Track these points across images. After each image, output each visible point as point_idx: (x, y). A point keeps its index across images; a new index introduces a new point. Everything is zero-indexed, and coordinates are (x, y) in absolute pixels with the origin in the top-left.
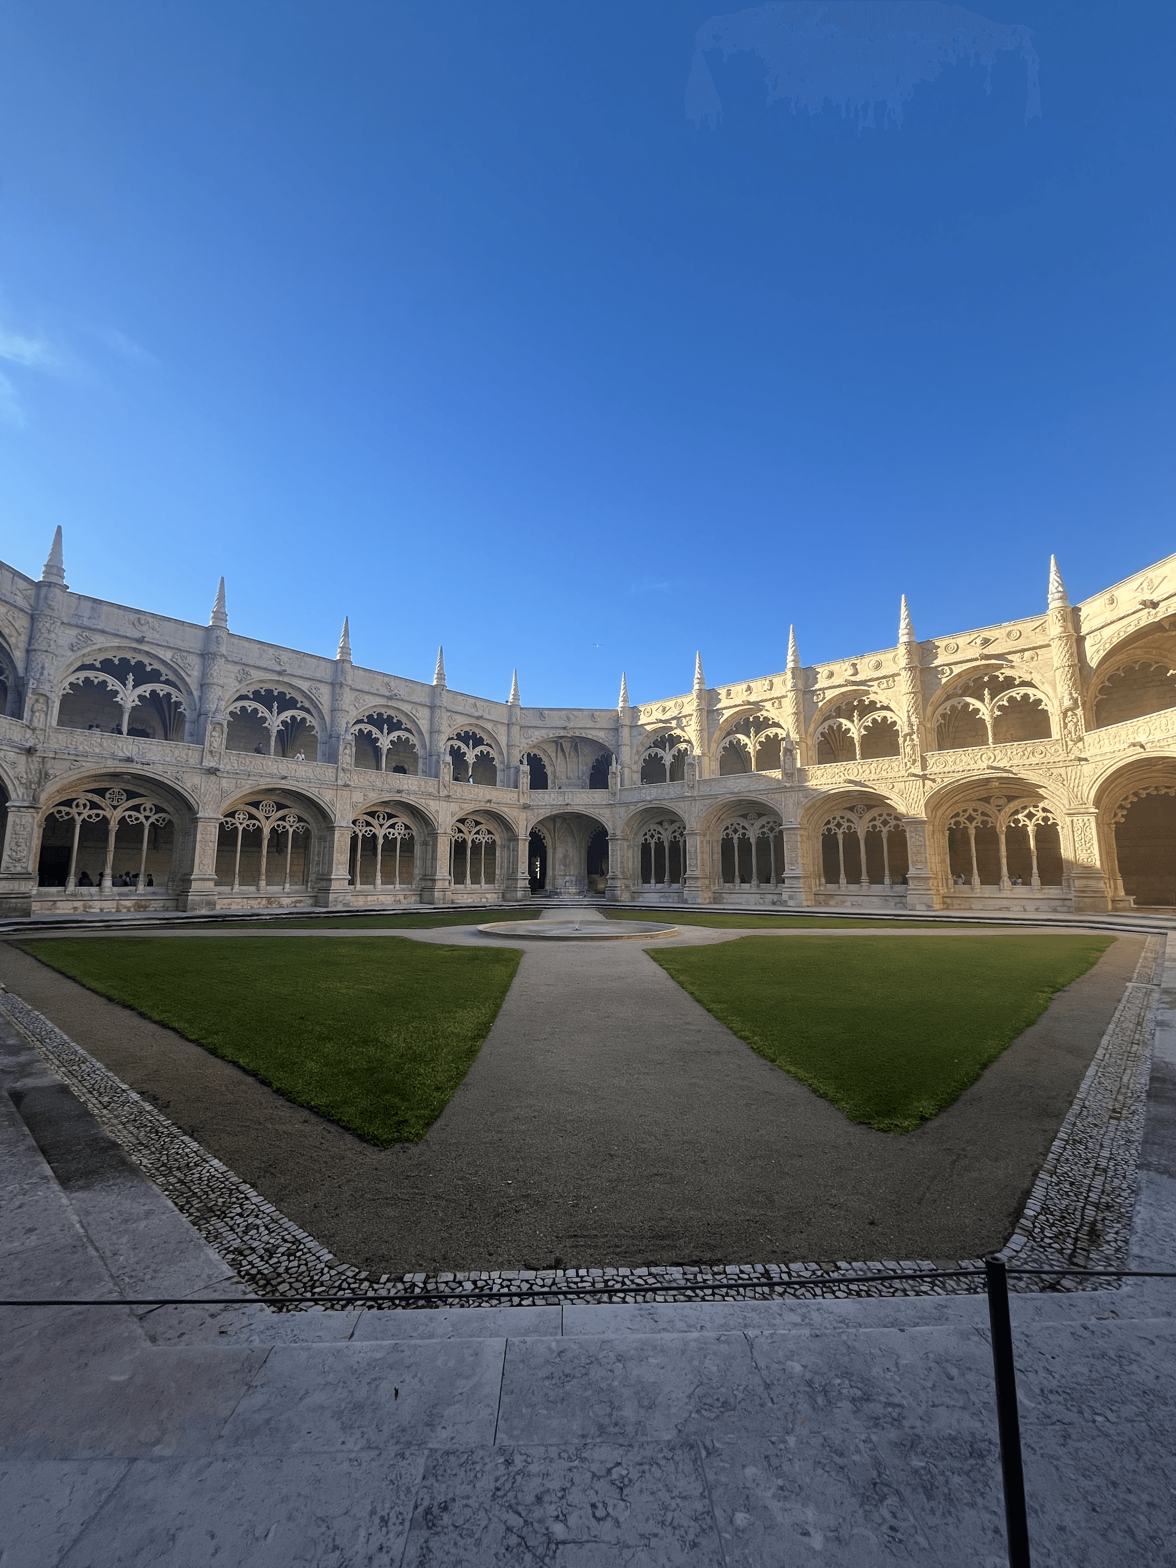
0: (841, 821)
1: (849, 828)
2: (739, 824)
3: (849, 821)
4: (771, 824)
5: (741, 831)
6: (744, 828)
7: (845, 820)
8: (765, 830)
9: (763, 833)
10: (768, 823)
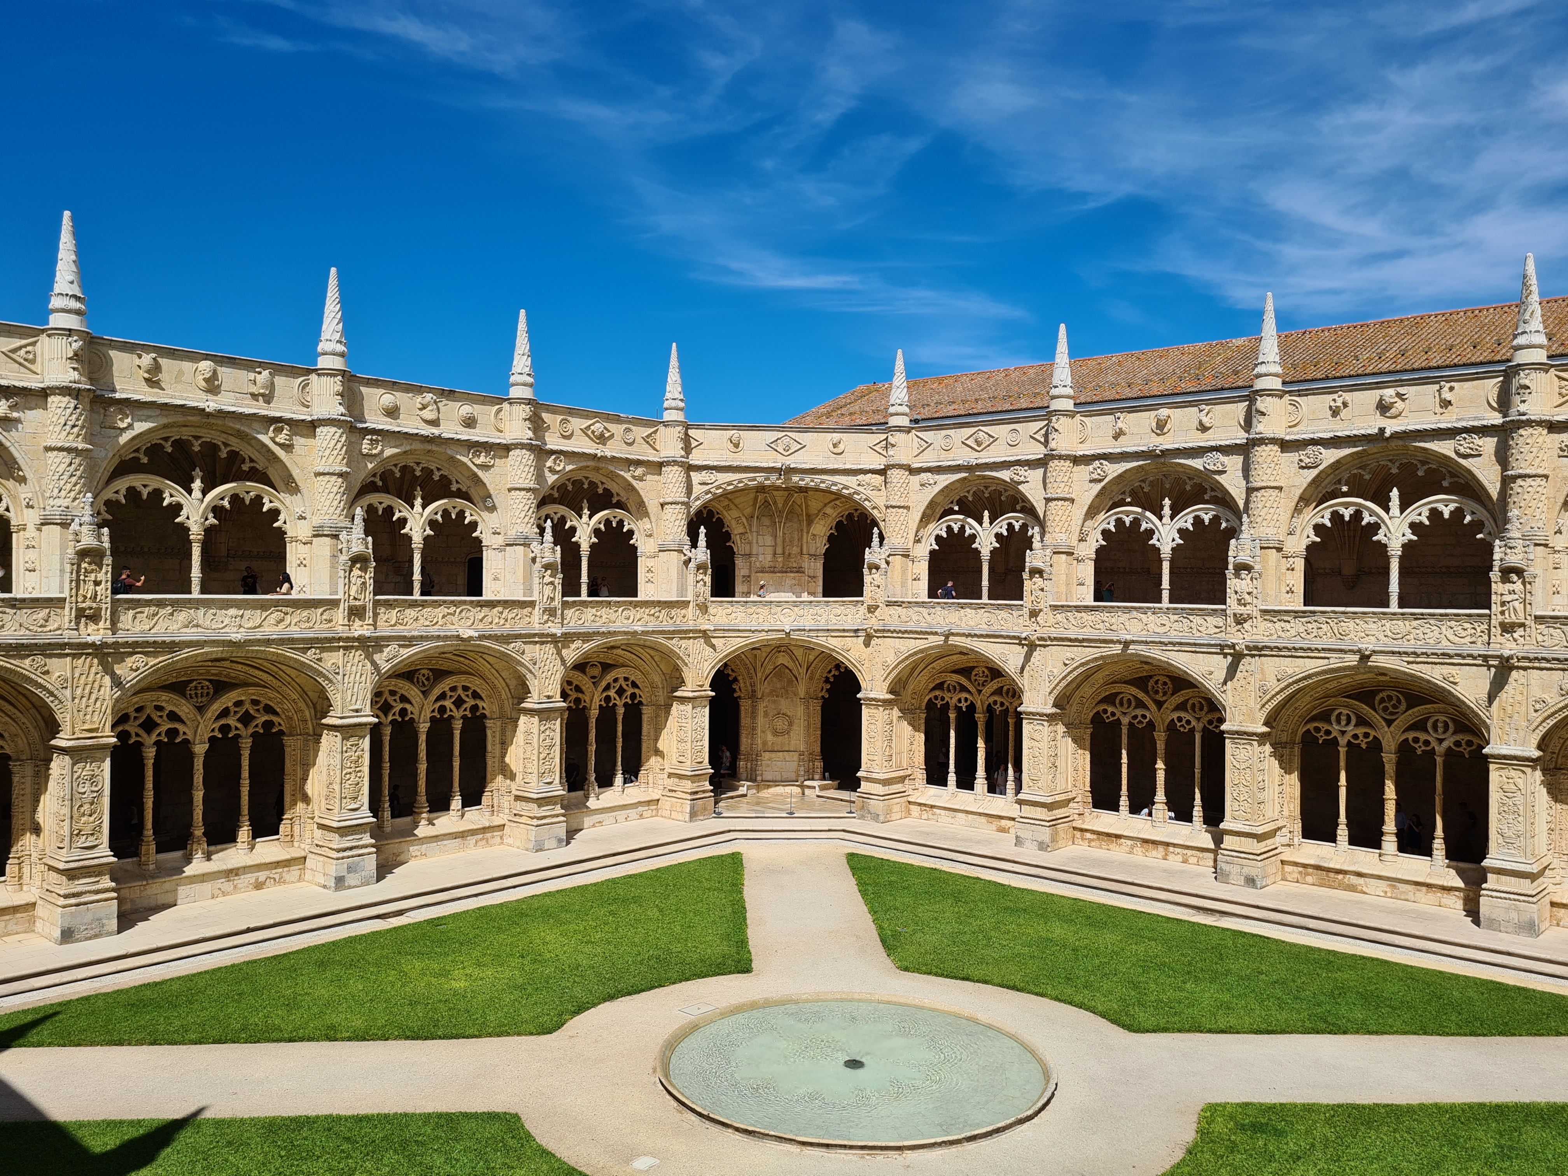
0: (390, 699)
1: (403, 712)
2: (159, 708)
3: (404, 699)
4: (247, 706)
5: (166, 726)
6: (173, 716)
7: (397, 698)
8: (232, 721)
9: (225, 729)
10: (238, 704)
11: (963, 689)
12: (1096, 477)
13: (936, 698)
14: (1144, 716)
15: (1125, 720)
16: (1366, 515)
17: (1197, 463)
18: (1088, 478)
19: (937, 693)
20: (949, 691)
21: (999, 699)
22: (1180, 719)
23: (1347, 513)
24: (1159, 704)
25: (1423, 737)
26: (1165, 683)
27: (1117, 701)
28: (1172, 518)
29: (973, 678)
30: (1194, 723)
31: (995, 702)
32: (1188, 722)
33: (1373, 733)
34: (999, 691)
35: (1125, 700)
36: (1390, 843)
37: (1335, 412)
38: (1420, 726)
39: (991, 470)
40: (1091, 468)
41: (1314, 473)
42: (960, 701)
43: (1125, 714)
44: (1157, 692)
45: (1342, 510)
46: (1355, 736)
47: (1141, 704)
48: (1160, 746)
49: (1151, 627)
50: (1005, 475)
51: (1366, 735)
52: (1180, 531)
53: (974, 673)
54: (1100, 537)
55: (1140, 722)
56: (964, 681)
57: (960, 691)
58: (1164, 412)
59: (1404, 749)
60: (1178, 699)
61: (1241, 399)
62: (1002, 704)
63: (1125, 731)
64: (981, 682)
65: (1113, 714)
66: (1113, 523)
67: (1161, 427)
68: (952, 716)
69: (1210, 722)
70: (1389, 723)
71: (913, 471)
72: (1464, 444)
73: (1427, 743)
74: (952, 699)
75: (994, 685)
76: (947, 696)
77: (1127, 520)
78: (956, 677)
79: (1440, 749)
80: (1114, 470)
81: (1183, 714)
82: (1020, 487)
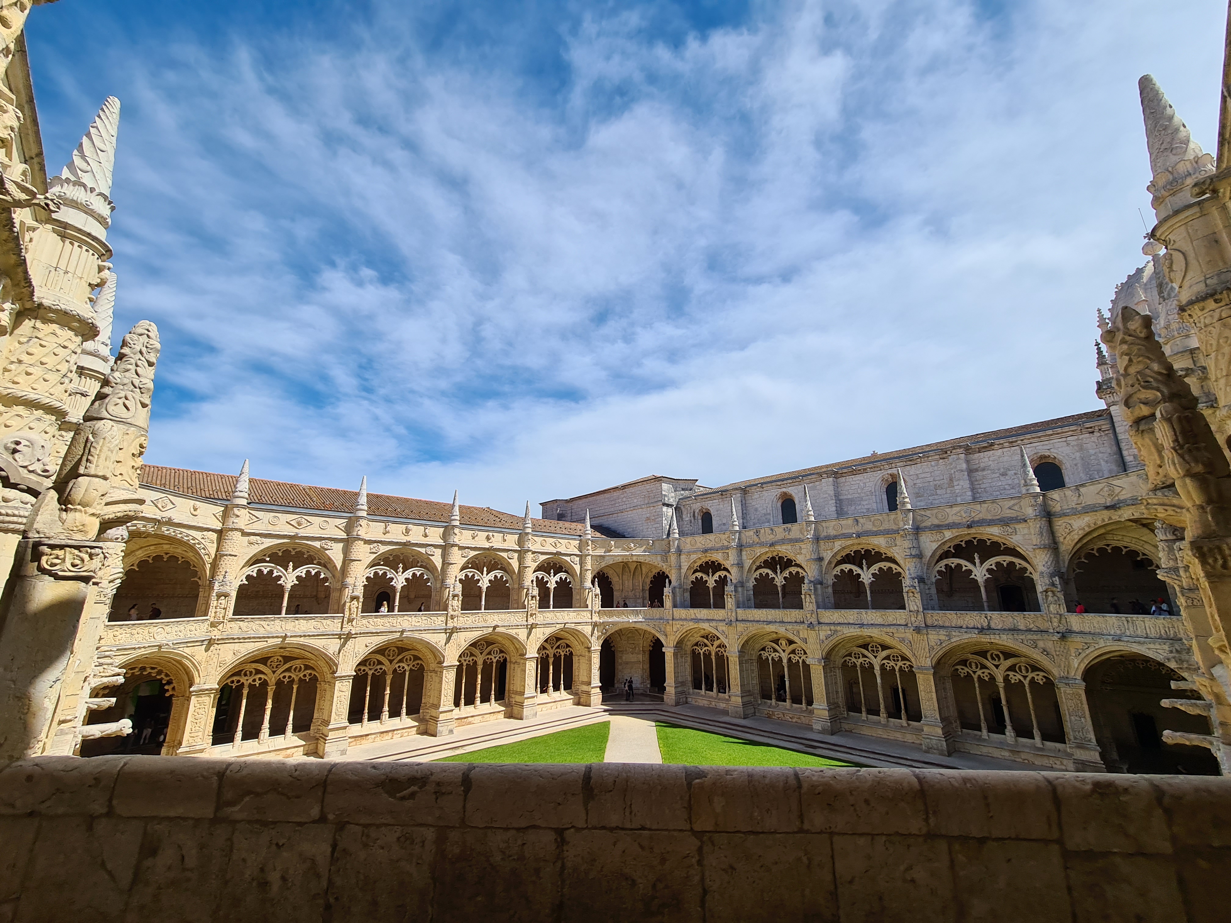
11: (258, 672)
12: (374, 551)
13: (232, 682)
14: (381, 669)
15: (370, 673)
16: (476, 575)
17: (423, 550)
18: (369, 551)
19: (235, 678)
20: (245, 675)
21: (287, 674)
22: (399, 667)
23: (470, 575)
24: (391, 661)
25: (490, 657)
26: (394, 651)
27: (368, 664)
28: (403, 573)
29: (269, 664)
30: (406, 667)
31: (284, 677)
32: (403, 668)
33: (475, 658)
34: (288, 670)
35: (372, 663)
36: (478, 701)
37: (473, 538)
38: (489, 653)
39: (308, 540)
40: (372, 546)
41: (467, 559)
42: (254, 680)
43: (370, 669)
44: (389, 656)
45: (468, 573)
46: (469, 661)
47: (380, 663)
48: (388, 682)
49: (413, 623)
50: (317, 544)
51: (473, 660)
52: (406, 579)
53: (270, 661)
54: (365, 580)
55: (379, 672)
56: (261, 667)
57: (256, 674)
58: (410, 526)
59: (485, 662)
60: (400, 657)
61: (442, 527)
62: (290, 677)
63: (369, 678)
64: (275, 666)
65: (364, 670)
66: (372, 574)
67: (407, 531)
68: (245, 692)
69: (413, 666)
70: (481, 653)
71: (244, 534)
72: (511, 554)
73: (491, 659)
74: (246, 681)
75: (287, 666)
76: (243, 679)
77: (381, 573)
78: (254, 665)
79: (495, 660)
80: (383, 549)
81: (401, 664)
82: (326, 552)
